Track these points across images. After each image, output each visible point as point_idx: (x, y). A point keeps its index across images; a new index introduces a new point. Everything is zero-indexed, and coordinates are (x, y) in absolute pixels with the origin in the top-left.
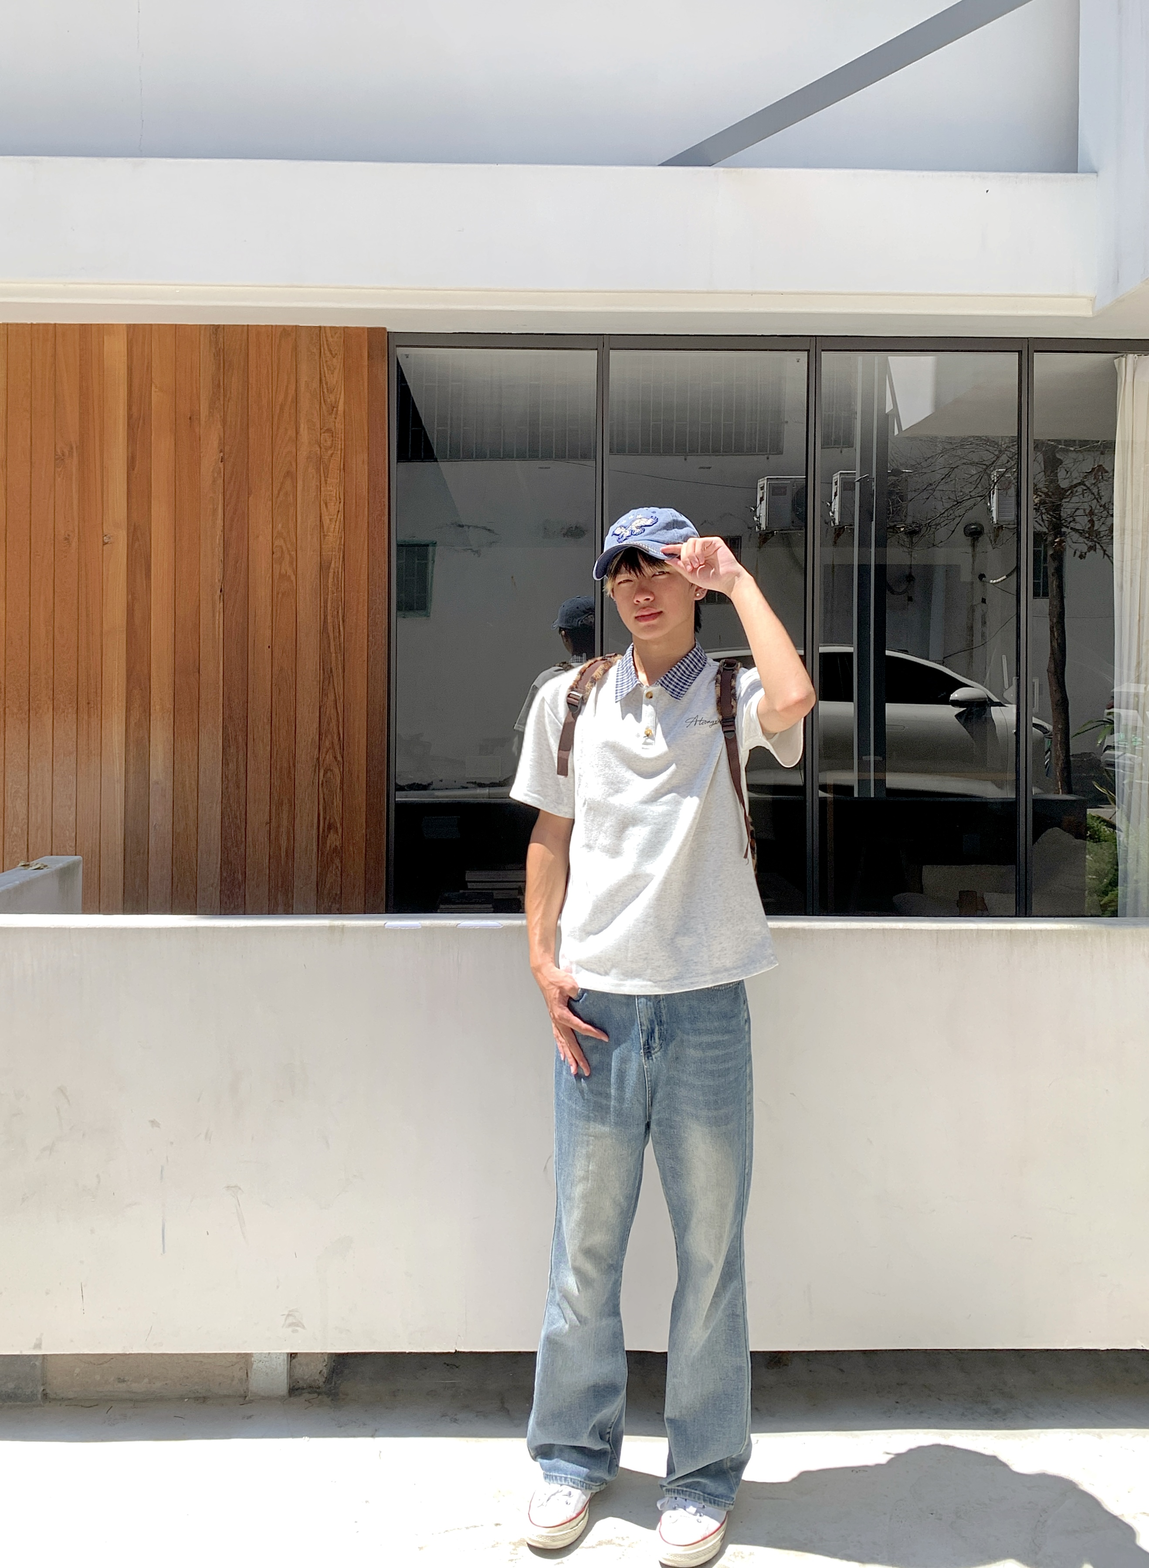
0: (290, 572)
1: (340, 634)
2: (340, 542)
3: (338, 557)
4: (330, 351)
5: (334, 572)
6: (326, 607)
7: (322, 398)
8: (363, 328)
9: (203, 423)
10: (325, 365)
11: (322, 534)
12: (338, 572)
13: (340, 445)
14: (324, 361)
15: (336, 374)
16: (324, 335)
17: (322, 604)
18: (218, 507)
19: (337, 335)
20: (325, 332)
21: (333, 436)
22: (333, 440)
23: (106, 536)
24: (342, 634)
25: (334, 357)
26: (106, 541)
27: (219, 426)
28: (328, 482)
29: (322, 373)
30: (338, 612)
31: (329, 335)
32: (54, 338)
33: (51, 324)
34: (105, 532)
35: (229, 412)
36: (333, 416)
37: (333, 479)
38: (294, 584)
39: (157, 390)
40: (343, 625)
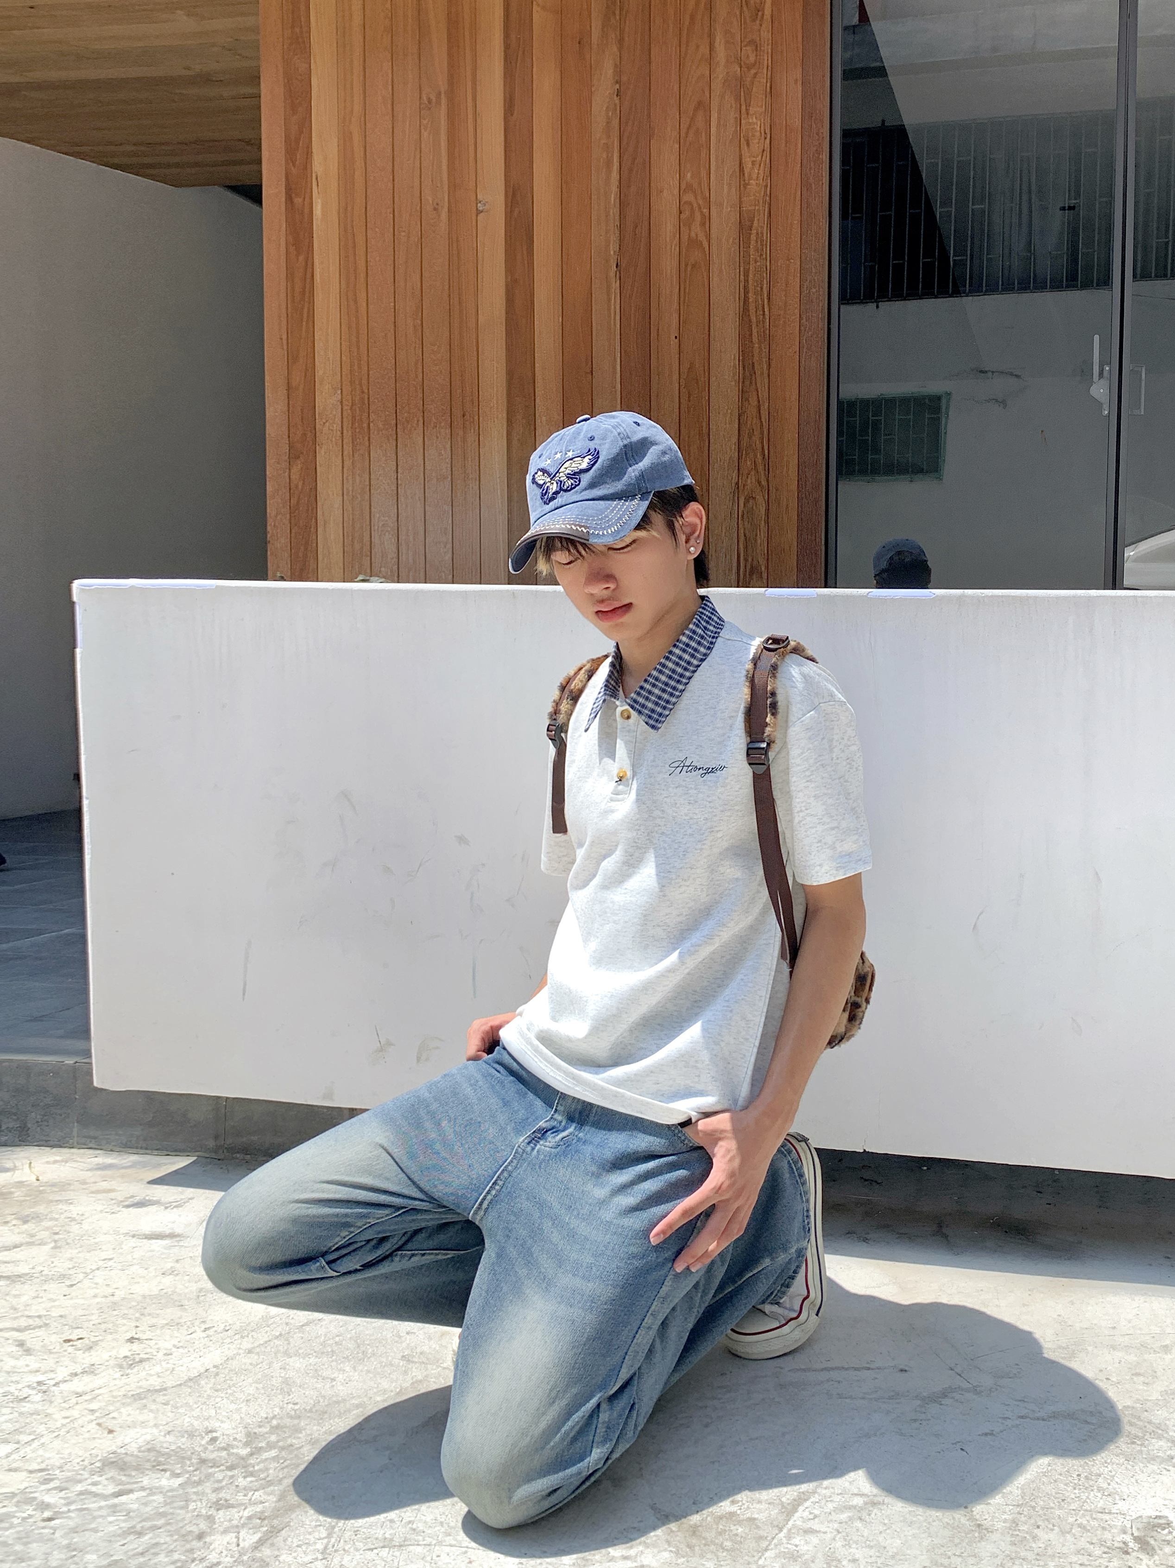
0: (702, 237)
1: (764, 316)
2: (766, 191)
3: (762, 212)
5: (757, 234)
6: (747, 281)
9: (595, 47)
11: (742, 182)
12: (762, 233)
13: (766, 60)
17: (742, 277)
18: (612, 156)
21: (756, 50)
22: (756, 56)
23: (480, 202)
24: (767, 317)
26: (481, 209)
27: (615, 49)
28: (751, 112)
30: (762, 288)
34: (479, 197)
35: (627, 29)
36: (758, 22)
37: (758, 107)
38: (707, 252)
39: (539, 9)
40: (769, 305)
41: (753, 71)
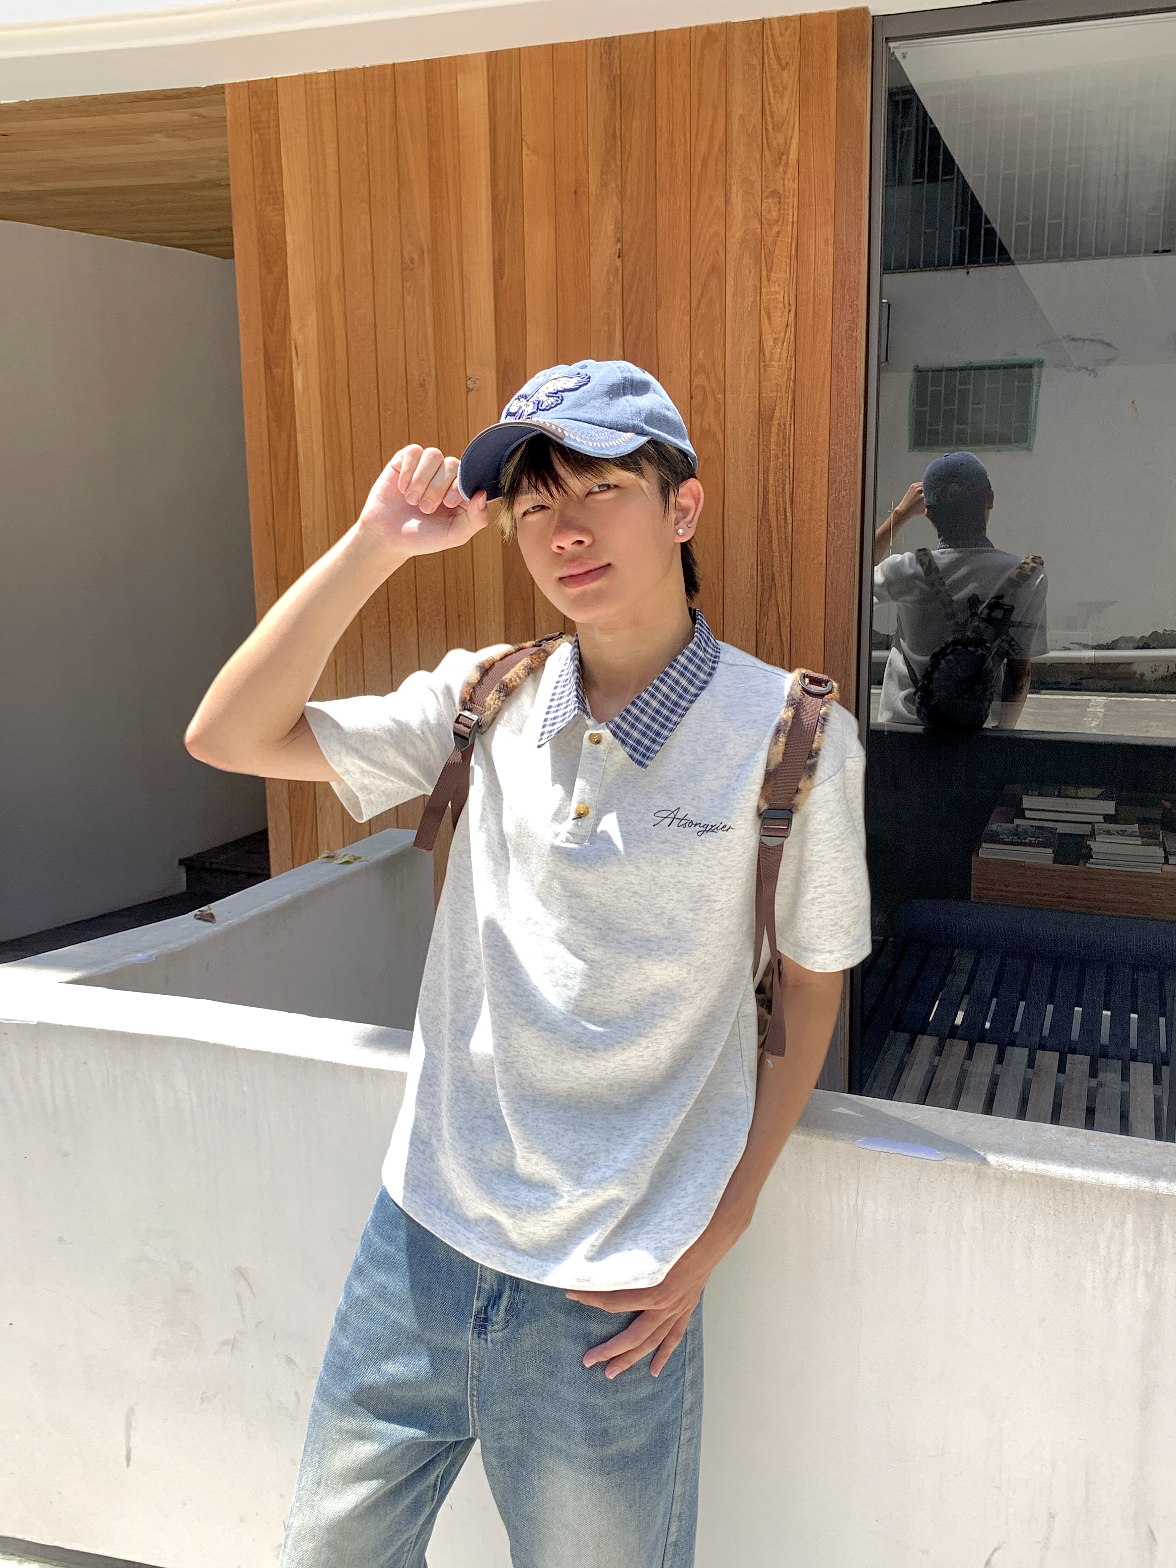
0: (716, 428)
1: (786, 522)
2: (789, 375)
3: (785, 400)
4: (778, 58)
5: (779, 425)
6: (766, 480)
7: (765, 140)
8: (830, 14)
9: (593, 198)
10: (769, 84)
11: (762, 364)
12: (785, 425)
13: (791, 215)
14: (769, 78)
15: (786, 99)
16: (769, 33)
17: (761, 475)
18: (614, 329)
19: (789, 31)
20: (771, 29)
21: (780, 203)
22: (780, 209)
23: (470, 379)
24: (789, 522)
25: (784, 69)
26: (471, 387)
27: (615, 200)
28: (773, 279)
29: (766, 98)
30: (784, 489)
31: (777, 32)
32: (393, 88)
33: (389, 65)
35: (629, 177)
36: (781, 169)
37: (781, 274)
38: (722, 446)
39: (530, 152)
40: (792, 508)
41: (776, 229)
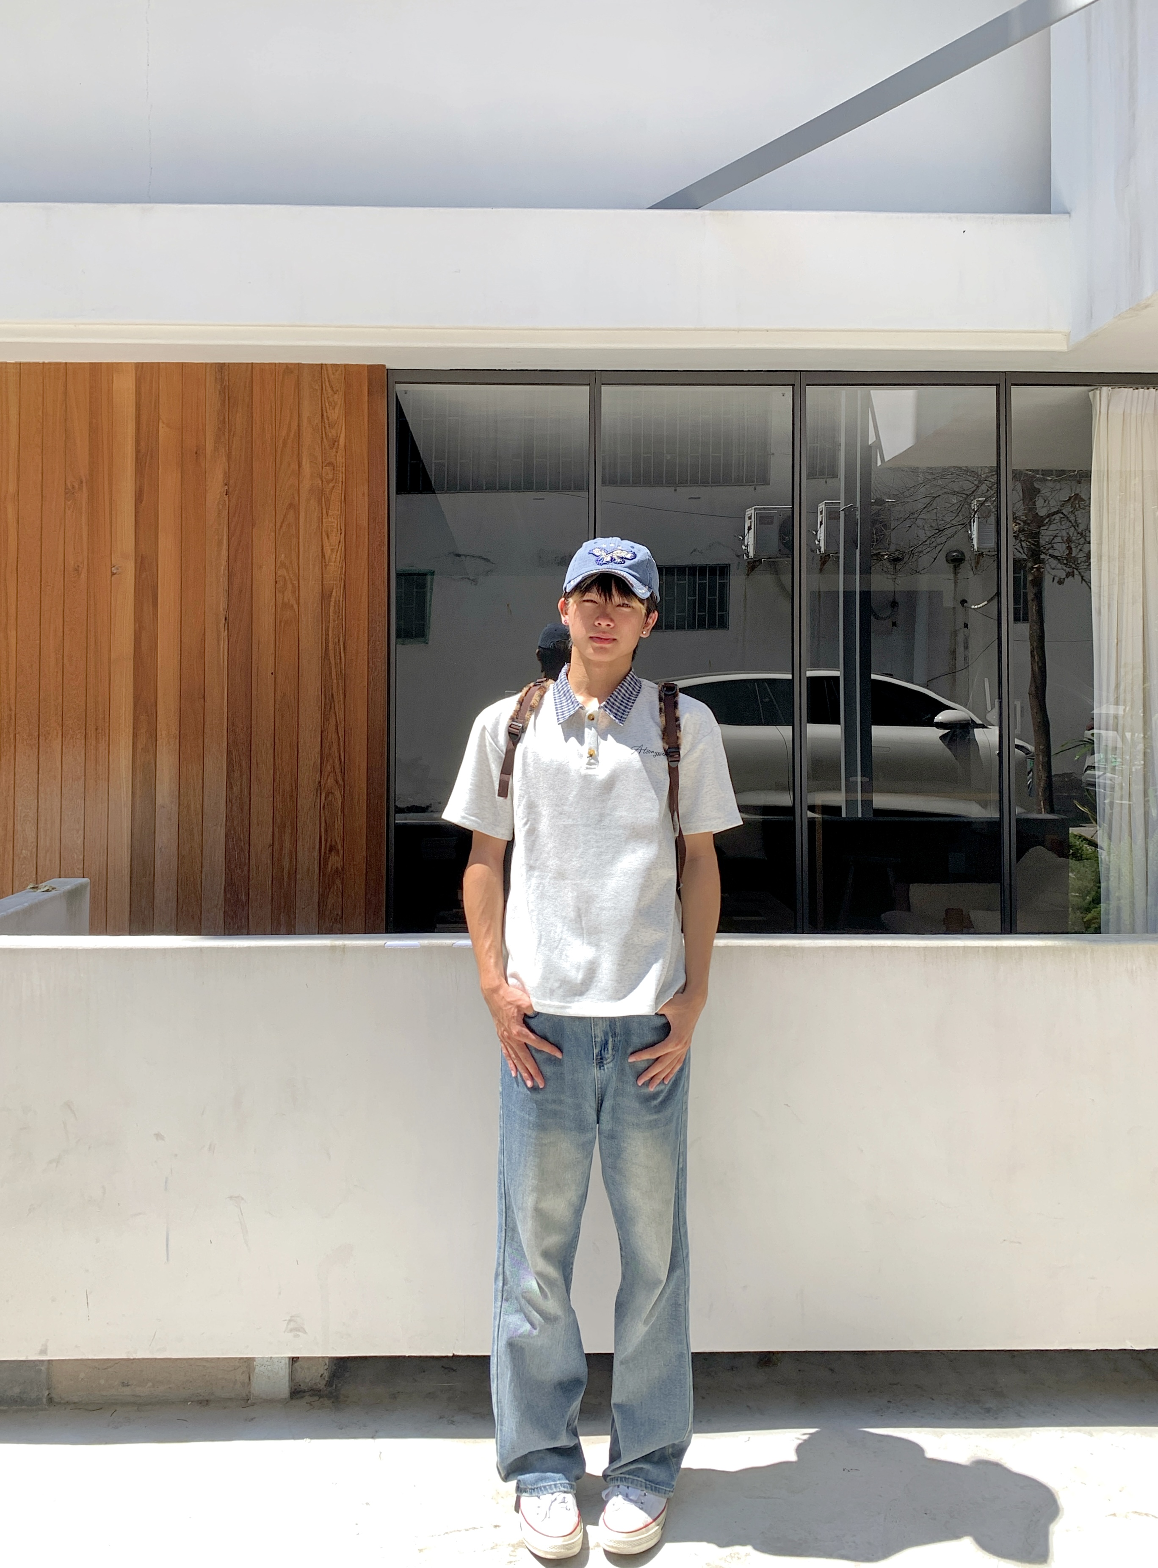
0: (293, 602)
1: (341, 661)
2: (341, 572)
3: (339, 586)
4: (332, 387)
5: (335, 601)
6: (327, 635)
7: (324, 433)
8: (363, 366)
9: (208, 457)
10: (326, 401)
11: (324, 564)
12: (339, 601)
13: (341, 477)
14: (326, 398)
15: (337, 410)
16: (326, 372)
17: (324, 631)
18: (222, 538)
19: (338, 372)
20: (327, 370)
21: (334, 469)
22: (334, 474)
23: (114, 567)
24: (343, 660)
25: (336, 393)
26: (115, 572)
27: (224, 459)
28: (330, 514)
29: (324, 408)
30: (339, 640)
31: (330, 372)
32: (65, 377)
33: (63, 363)
34: (114, 563)
35: (234, 446)
36: (334, 450)
37: (335, 510)
38: (297, 613)
39: (164, 426)
40: (345, 653)
41: (331, 485)
